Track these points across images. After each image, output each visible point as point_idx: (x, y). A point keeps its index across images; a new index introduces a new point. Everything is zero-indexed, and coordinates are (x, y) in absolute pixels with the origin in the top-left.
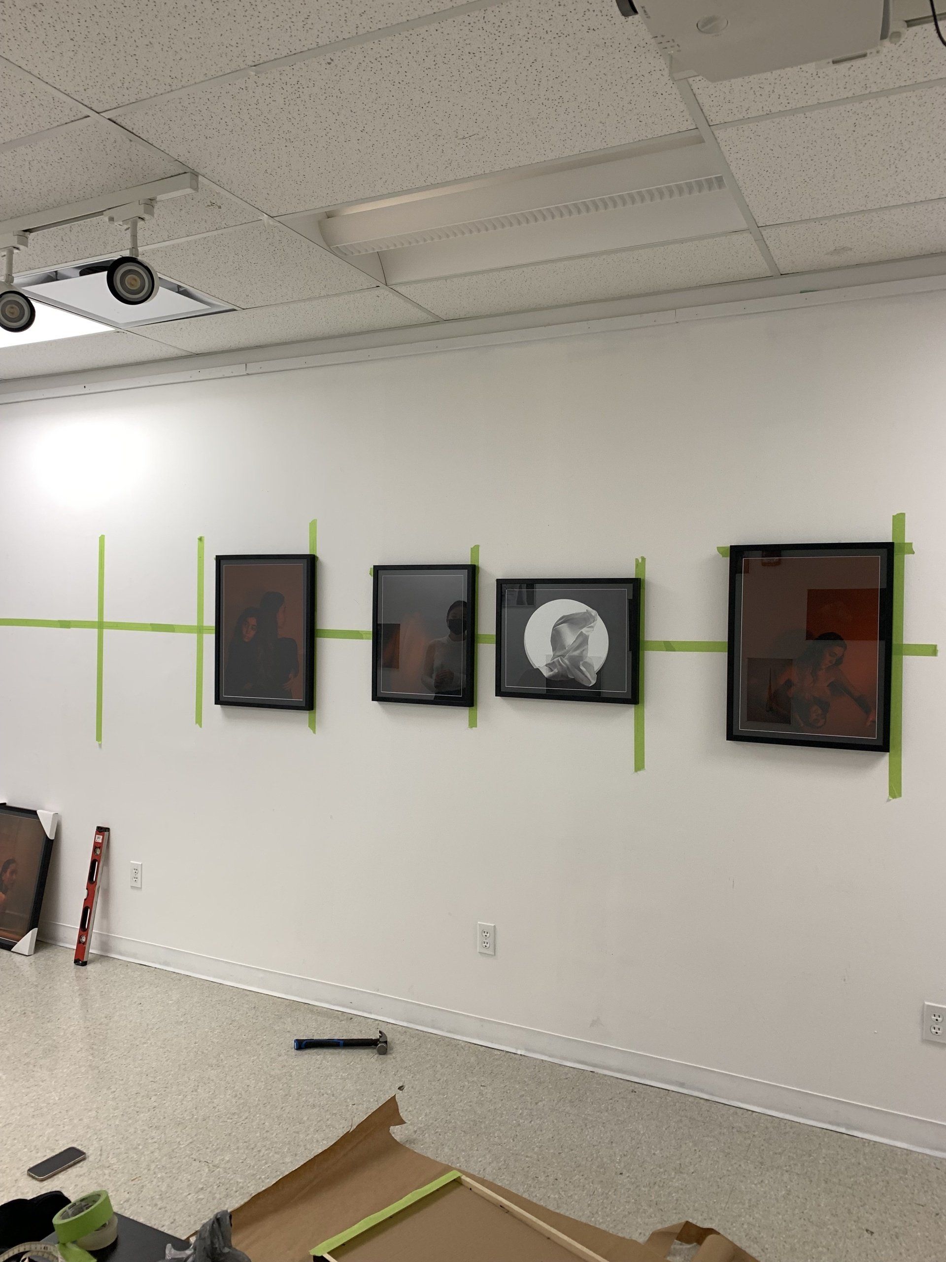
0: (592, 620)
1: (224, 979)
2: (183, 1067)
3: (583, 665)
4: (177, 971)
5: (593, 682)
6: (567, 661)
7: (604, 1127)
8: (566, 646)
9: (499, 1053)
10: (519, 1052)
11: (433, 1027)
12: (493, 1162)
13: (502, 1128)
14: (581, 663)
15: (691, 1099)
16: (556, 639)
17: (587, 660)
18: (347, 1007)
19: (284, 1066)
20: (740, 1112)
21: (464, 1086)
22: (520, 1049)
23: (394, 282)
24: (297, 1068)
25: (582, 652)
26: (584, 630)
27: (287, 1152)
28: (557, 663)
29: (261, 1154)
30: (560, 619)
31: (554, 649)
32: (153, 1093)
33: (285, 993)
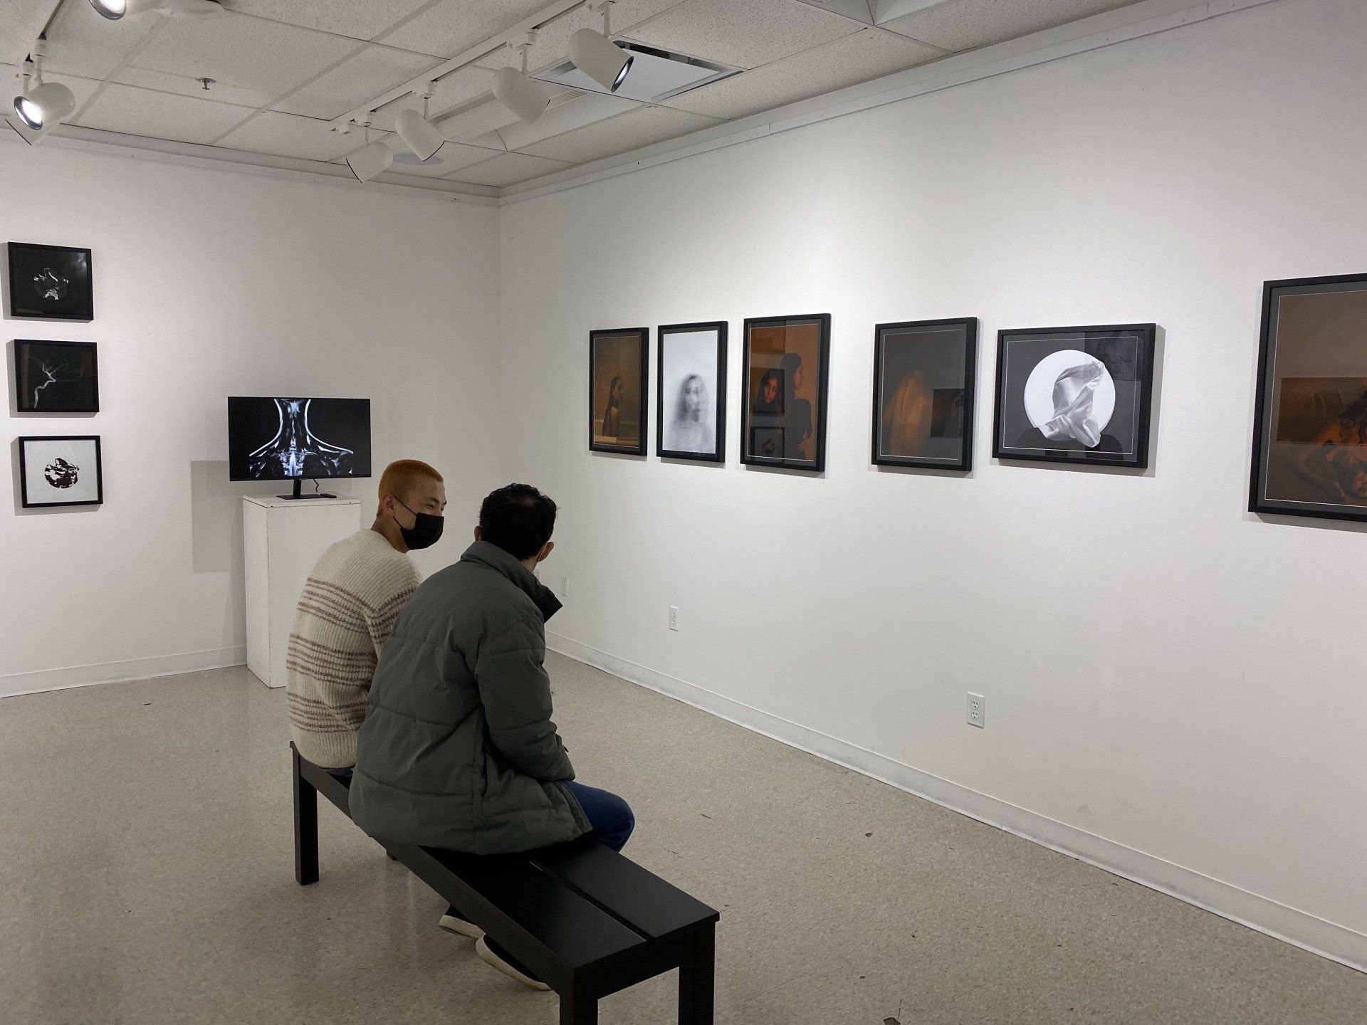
0: (1097, 373)
1: (743, 722)
2: (681, 782)
3: (1086, 424)
4: (705, 709)
5: (1097, 443)
6: (1069, 420)
7: (1063, 906)
8: (1069, 402)
9: (982, 825)
10: (1004, 829)
11: (922, 792)
12: (929, 908)
13: (953, 885)
14: (1084, 421)
15: (1181, 904)
16: (1058, 395)
17: (1090, 418)
18: (845, 761)
19: (768, 798)
20: (1234, 927)
21: (931, 845)
22: (1005, 826)
23: (881, 21)
24: (779, 801)
25: (1086, 409)
26: (1089, 384)
27: (743, 860)
28: (1058, 422)
29: (720, 857)
30: (1064, 372)
31: (1056, 406)
32: (650, 796)
33: (792, 742)
